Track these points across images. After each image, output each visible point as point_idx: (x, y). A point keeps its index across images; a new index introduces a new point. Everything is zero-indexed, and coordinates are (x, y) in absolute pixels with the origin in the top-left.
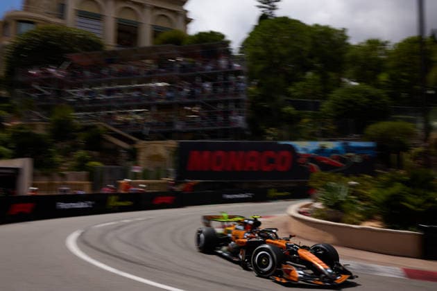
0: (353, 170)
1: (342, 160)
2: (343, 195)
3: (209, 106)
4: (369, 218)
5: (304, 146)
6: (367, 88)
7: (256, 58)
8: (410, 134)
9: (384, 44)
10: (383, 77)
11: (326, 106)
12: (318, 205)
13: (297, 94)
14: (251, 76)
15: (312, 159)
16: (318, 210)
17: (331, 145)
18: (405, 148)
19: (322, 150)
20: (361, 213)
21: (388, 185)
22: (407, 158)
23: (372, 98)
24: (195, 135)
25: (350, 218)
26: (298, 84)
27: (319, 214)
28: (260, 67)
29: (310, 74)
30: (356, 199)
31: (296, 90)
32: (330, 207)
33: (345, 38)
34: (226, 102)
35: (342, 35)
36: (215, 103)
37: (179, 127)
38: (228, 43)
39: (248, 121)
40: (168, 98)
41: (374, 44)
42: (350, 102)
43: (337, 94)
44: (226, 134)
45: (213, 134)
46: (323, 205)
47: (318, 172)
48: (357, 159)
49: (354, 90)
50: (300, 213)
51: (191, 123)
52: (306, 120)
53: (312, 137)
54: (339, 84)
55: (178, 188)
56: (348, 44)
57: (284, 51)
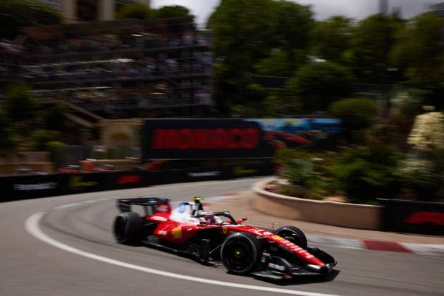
0: (318, 147)
1: (308, 137)
2: (307, 171)
3: (174, 83)
4: (332, 193)
5: (271, 124)
6: (333, 65)
7: (223, 33)
8: (372, 111)
9: (348, 21)
10: (348, 54)
11: (292, 83)
12: (283, 182)
13: (263, 71)
14: (218, 52)
15: (277, 136)
16: (283, 186)
17: (297, 122)
18: (366, 124)
19: (288, 128)
20: (325, 188)
22: (369, 134)
23: (339, 75)
24: (159, 112)
25: (313, 194)
26: (266, 61)
27: (284, 190)
28: (226, 43)
29: (276, 51)
30: (321, 175)
31: (262, 66)
32: (295, 183)
33: (311, 14)
34: (191, 79)
35: (308, 11)
36: (179, 80)
37: (143, 104)
38: (192, 18)
39: (216, 98)
40: (132, 75)
41: (339, 21)
42: (315, 79)
43: (303, 71)
44: (192, 111)
45: (178, 112)
46: (289, 181)
47: (283, 149)
48: (321, 135)
49: (320, 67)
50: (267, 189)
51: (155, 100)
52: (273, 97)
53: (278, 114)
54: (304, 61)
55: (143, 168)
56: (313, 20)
57: (250, 27)
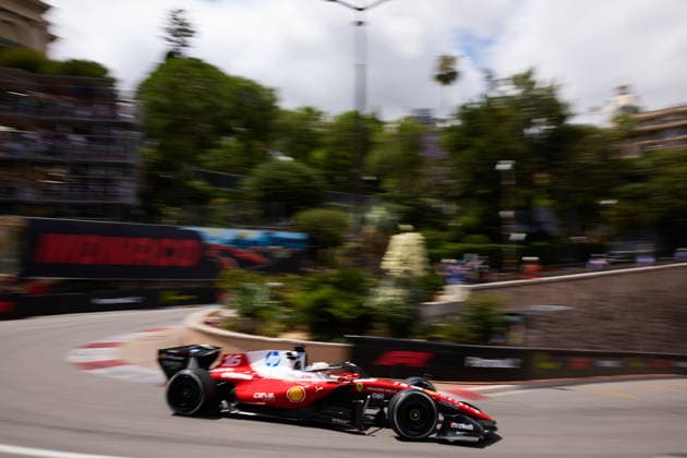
0: (277, 268)
1: (265, 254)
2: (261, 300)
3: (78, 168)
4: (291, 328)
5: (217, 235)
6: (300, 166)
7: (156, 109)
8: (342, 225)
9: (319, 114)
10: (319, 155)
11: (248, 184)
12: (230, 313)
13: (209, 164)
14: (150, 133)
15: (226, 251)
16: (229, 319)
17: (253, 235)
18: (336, 242)
19: (238, 242)
20: (283, 322)
21: (314, 287)
22: (338, 255)
23: (308, 179)
24: (57, 210)
25: (267, 330)
26: (215, 151)
27: (226, 325)
28: (161, 122)
29: (230, 141)
30: (279, 305)
31: (211, 158)
32: (248, 315)
33: (274, 100)
34: (105, 166)
35: (271, 95)
36: (87, 165)
37: (28, 195)
38: (112, 81)
39: (142, 195)
41: (310, 114)
42: (278, 181)
43: (262, 170)
44: (106, 211)
45: (84, 211)
46: (239, 313)
47: (234, 270)
48: (282, 252)
49: (284, 167)
50: (207, 323)
51: (47, 191)
52: (222, 200)
53: (227, 223)
54: (265, 158)
56: (276, 107)
57: (197, 105)
